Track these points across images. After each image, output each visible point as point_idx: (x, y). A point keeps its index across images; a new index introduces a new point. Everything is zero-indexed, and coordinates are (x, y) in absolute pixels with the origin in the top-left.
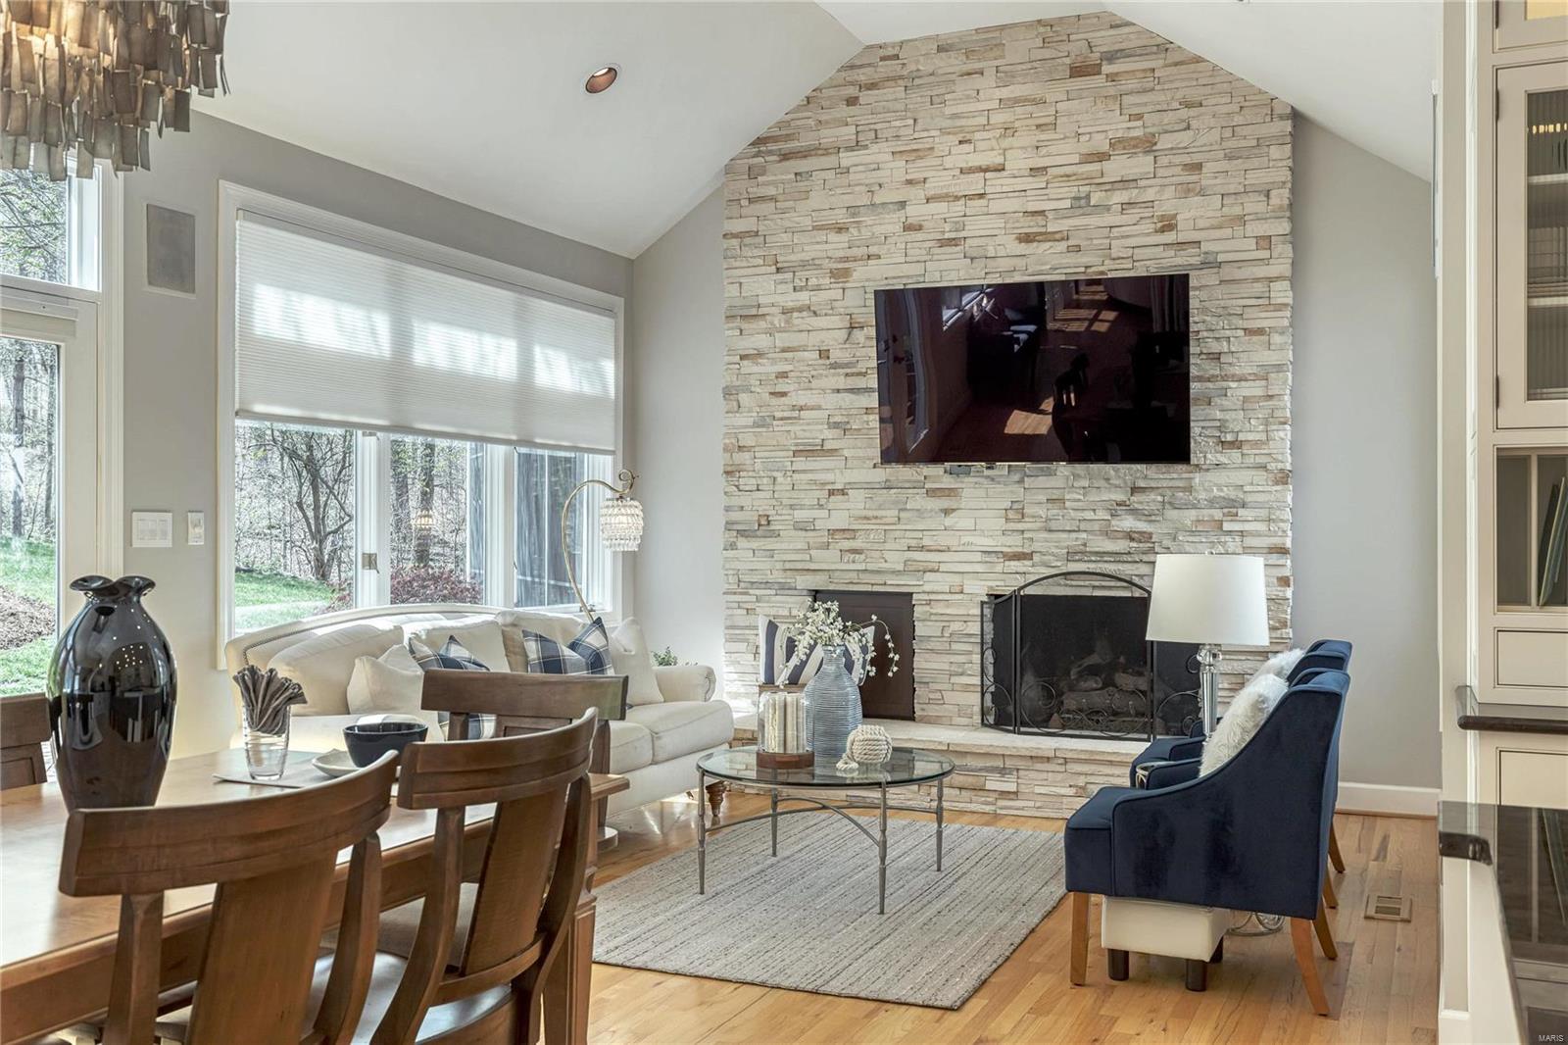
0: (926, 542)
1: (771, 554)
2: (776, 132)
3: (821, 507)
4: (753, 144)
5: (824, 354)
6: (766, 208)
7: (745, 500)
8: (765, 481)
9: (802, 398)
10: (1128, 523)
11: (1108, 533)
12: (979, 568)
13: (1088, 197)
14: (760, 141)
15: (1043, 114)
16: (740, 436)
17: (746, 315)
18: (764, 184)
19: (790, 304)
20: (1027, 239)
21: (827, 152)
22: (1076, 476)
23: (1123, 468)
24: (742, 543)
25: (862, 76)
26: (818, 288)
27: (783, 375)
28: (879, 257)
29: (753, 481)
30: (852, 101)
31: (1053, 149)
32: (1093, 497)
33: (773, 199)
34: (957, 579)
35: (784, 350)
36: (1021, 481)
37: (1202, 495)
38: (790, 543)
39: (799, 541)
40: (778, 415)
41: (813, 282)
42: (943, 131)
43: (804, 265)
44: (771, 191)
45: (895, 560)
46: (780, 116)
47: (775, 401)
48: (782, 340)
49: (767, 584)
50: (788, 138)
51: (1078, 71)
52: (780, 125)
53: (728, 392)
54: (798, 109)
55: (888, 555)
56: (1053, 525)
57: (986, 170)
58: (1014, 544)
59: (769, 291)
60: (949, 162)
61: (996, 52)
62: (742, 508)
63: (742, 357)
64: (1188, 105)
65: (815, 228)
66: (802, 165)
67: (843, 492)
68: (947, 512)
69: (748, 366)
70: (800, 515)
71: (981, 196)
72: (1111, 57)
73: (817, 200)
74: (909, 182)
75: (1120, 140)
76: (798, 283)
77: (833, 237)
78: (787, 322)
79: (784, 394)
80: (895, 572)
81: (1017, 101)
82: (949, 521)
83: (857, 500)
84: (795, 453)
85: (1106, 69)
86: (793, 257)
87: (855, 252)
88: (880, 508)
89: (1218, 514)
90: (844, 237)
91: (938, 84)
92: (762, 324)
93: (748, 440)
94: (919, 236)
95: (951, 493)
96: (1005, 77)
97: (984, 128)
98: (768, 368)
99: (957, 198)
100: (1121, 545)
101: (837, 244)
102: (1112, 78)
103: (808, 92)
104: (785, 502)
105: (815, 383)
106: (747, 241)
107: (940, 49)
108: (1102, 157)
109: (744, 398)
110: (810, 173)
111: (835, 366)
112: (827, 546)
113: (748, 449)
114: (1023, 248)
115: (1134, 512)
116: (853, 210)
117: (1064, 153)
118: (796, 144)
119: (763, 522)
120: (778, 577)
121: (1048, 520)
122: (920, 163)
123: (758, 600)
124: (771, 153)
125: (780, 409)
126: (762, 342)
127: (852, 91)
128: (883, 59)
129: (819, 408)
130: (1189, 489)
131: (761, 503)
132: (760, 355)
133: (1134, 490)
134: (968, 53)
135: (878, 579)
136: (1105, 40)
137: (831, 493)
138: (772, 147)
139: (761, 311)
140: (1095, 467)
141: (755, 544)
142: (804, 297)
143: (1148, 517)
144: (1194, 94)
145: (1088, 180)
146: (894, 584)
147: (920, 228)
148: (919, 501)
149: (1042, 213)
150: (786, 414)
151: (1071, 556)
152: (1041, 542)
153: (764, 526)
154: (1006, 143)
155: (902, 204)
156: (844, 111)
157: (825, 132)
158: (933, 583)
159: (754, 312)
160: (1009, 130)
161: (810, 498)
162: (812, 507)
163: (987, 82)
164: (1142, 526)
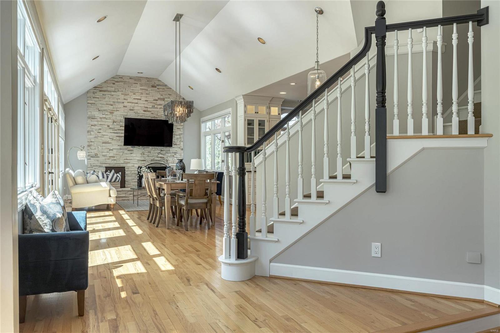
0: (128, 158)
1: (98, 160)
2: (98, 86)
3: (108, 152)
4: (94, 88)
5: (108, 126)
6: (97, 99)
7: (92, 151)
8: (96, 148)
9: (104, 133)
10: (160, 155)
11: (157, 157)
12: (137, 162)
13: (154, 106)
14: (95, 87)
15: (147, 92)
16: (91, 139)
17: (92, 118)
18: (96, 95)
19: (101, 117)
20: (145, 111)
21: (109, 91)
22: (153, 148)
23: (160, 147)
24: (91, 158)
25: (116, 80)
26: (107, 115)
27: (100, 129)
28: (119, 111)
29: (94, 148)
30: (114, 84)
31: (149, 98)
32: (155, 151)
34: (133, 164)
35: (100, 125)
36: (144, 149)
37: (171, 152)
38: (102, 159)
39: (104, 158)
40: (99, 136)
41: (106, 113)
42: (131, 92)
43: (104, 110)
44: (98, 97)
45: (122, 161)
47: (98, 134)
48: (99, 123)
49: (97, 166)
50: (101, 88)
51: (153, 86)
52: (99, 85)
53: (88, 132)
54: (103, 83)
55: (120, 161)
56: (149, 156)
57: (138, 99)
58: (143, 159)
59: (97, 114)
60: (131, 97)
61: (140, 81)
63: (92, 125)
64: (170, 95)
65: (106, 104)
66: (104, 93)
67: (112, 150)
68: (131, 153)
69: (93, 127)
70: (104, 154)
71: (137, 103)
72: (158, 85)
73: (107, 99)
74: (125, 99)
75: (159, 98)
76: (103, 113)
77: (110, 106)
78: (101, 120)
80: (122, 163)
81: (143, 89)
82: (132, 155)
83: (115, 151)
84: (103, 143)
85: (157, 87)
86: (102, 109)
87: (114, 109)
88: (119, 153)
89: (173, 154)
90: (112, 107)
91: (130, 84)
92: (96, 120)
93: (93, 140)
94: (126, 108)
95: (132, 150)
96: (141, 85)
97: (138, 92)
98: (97, 128)
99: (133, 103)
100: (159, 159)
101: (111, 108)
102: (158, 88)
103: (105, 80)
104: (101, 151)
105: (106, 131)
106: (92, 105)
107: (130, 78)
108: (157, 100)
109: (92, 133)
110: (105, 95)
111: (110, 128)
112: (109, 159)
113: (93, 142)
114: (144, 112)
115: (161, 154)
116: (114, 102)
117: (151, 99)
119: (96, 155)
120: (99, 164)
121: (148, 155)
122: (126, 96)
124: (97, 90)
125: (100, 135)
126: (96, 123)
127: (114, 82)
128: (120, 78)
129: (107, 135)
130: (169, 151)
131: (95, 151)
132: (95, 125)
133: (161, 151)
134: (135, 80)
135: (119, 165)
136: (157, 83)
137: (110, 150)
139: (96, 117)
140: (155, 147)
141: (94, 159)
142: (104, 116)
143: (164, 155)
144: (170, 93)
145: (154, 103)
146: (122, 165)
147: (126, 107)
148: (126, 152)
149: (147, 107)
151: (152, 160)
152: (147, 158)
154: (141, 95)
155: (123, 103)
156: (112, 85)
157: (108, 88)
158: (129, 165)
159: (94, 117)
160: (142, 94)
161: (106, 151)
162: (106, 152)
163: (138, 85)
164: (163, 156)
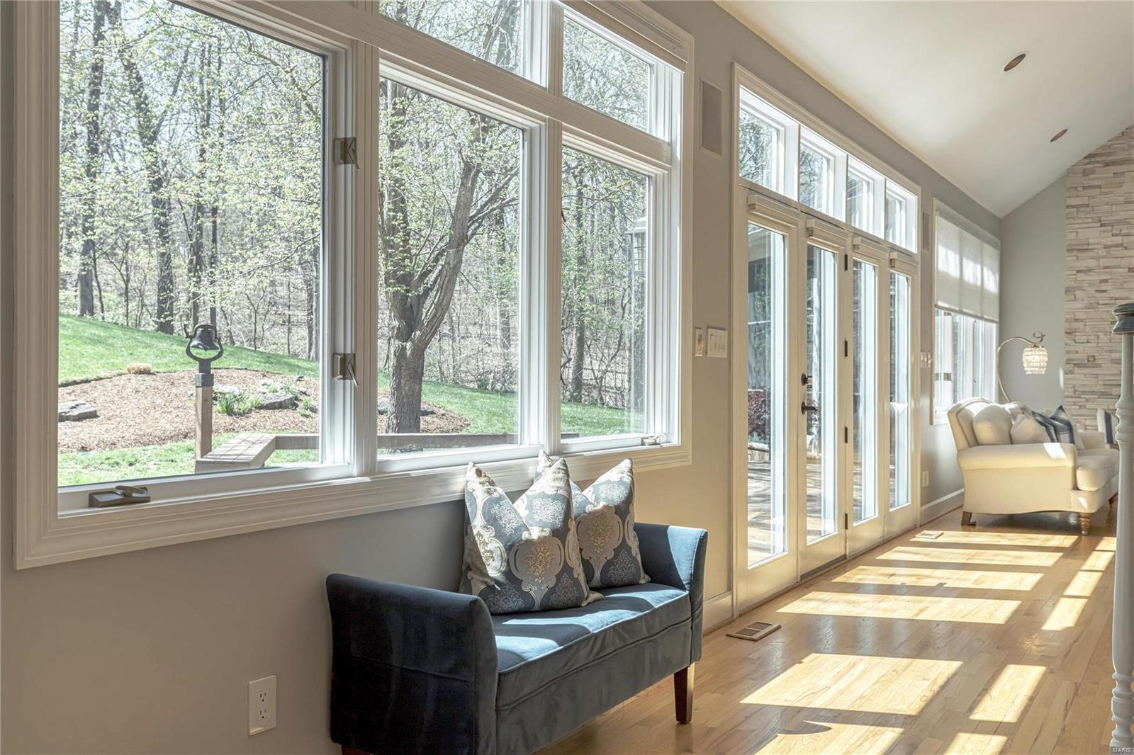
1: (1096, 376)
2: (1100, 151)
4: (1085, 158)
6: (1096, 192)
7: (1079, 348)
8: (1093, 337)
14: (1090, 156)
16: (1077, 314)
17: (1081, 249)
18: (1094, 179)
19: (1109, 243)
24: (1077, 370)
26: (1128, 235)
27: (1105, 281)
29: (1085, 338)
33: (1100, 187)
35: (1105, 268)
38: (1109, 371)
39: (1114, 369)
40: (1101, 302)
41: (1125, 231)
43: (1119, 222)
44: (1098, 183)
46: (1102, 143)
47: (1099, 295)
48: (1103, 262)
49: (1093, 393)
50: (1109, 154)
52: (1103, 147)
53: (1068, 290)
54: (1116, 138)
59: (1094, 236)
62: (1077, 352)
63: (1078, 272)
65: (1126, 202)
66: (1118, 169)
69: (1081, 276)
73: (1127, 187)
76: (1115, 232)
78: (1108, 252)
79: (1105, 291)
86: (1110, 218)
92: (1091, 254)
93: (1081, 316)
98: (1094, 277)
103: (1123, 129)
104: (1106, 349)
105: (1125, 285)
106: (1081, 209)
109: (1078, 293)
110: (1123, 173)
113: (1082, 320)
118: (1114, 157)
119: (1091, 359)
120: (1101, 388)
123: (1087, 401)
124: (1098, 162)
125: (1103, 299)
126: (1092, 263)
131: (1090, 349)
132: (1089, 270)
138: (1097, 159)
139: (1090, 247)
141: (1085, 371)
142: (1118, 240)
150: (1106, 302)
153: (1091, 361)
159: (1085, 247)
